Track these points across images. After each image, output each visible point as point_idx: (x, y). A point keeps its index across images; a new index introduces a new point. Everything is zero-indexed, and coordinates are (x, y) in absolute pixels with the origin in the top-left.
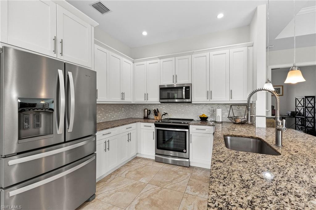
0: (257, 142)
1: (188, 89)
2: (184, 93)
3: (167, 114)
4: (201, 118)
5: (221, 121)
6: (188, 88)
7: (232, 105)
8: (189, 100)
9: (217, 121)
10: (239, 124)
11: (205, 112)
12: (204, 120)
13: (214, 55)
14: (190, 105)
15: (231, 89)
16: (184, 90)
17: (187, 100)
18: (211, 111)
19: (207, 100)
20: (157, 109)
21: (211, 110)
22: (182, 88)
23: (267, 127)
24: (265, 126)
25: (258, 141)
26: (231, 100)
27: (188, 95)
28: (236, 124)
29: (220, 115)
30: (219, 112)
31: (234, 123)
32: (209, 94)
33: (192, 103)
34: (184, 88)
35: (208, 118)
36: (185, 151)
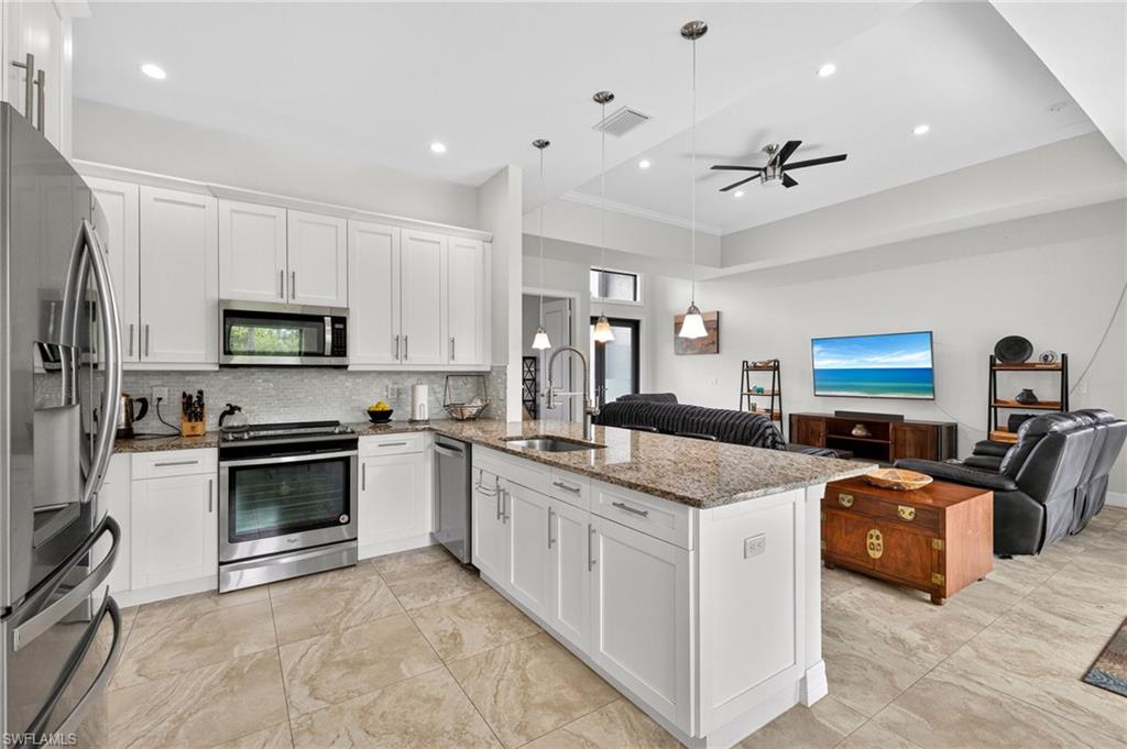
0: (546, 444)
1: (341, 327)
2: (329, 337)
3: (239, 409)
4: (371, 413)
5: (426, 418)
6: (339, 323)
7: (448, 375)
8: (344, 361)
9: (418, 418)
10: (469, 419)
11: (376, 398)
12: (380, 418)
13: (412, 239)
14: (340, 377)
15: (451, 336)
16: (328, 328)
17: (336, 361)
18: (392, 394)
19: (395, 361)
20: (201, 392)
21: (393, 390)
22: (320, 319)
23: (523, 419)
24: (520, 419)
25: (550, 441)
26: (452, 362)
27: (340, 348)
28: (462, 420)
29: (424, 403)
30: (423, 394)
31: (458, 420)
32: (400, 344)
33: (349, 369)
34: (328, 320)
35: (390, 412)
36: (346, 518)
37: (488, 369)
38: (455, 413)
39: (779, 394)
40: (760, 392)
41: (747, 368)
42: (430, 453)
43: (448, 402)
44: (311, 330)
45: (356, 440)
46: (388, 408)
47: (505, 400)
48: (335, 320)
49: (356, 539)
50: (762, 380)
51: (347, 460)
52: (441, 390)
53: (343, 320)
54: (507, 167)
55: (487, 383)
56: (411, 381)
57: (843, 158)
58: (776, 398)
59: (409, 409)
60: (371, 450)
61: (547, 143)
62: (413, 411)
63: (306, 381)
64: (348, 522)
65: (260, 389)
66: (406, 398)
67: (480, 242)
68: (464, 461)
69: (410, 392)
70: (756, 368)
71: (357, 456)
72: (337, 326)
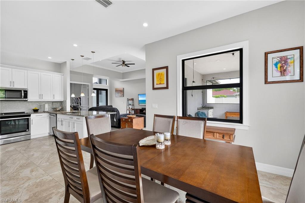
1: (26, 92)
2: (23, 95)
4: (33, 110)
5: (47, 110)
7: (53, 102)
8: (27, 99)
10: (58, 111)
11: (35, 107)
12: (36, 111)
13: (43, 75)
14: (25, 103)
15: (54, 94)
16: (23, 93)
17: (24, 99)
18: (39, 106)
19: (40, 99)
22: (21, 91)
26: (54, 99)
27: (26, 96)
29: (47, 107)
30: (47, 106)
31: (55, 111)
32: (41, 96)
33: (28, 101)
34: (23, 91)
35: (38, 110)
36: (28, 130)
37: (63, 101)
38: (55, 109)
39: (134, 105)
40: (130, 105)
41: (128, 100)
42: (48, 117)
43: (53, 107)
44: (19, 93)
45: (30, 115)
46: (38, 109)
47: (66, 107)
48: (24, 91)
49: (30, 134)
50: (130, 102)
51: (28, 119)
52: (51, 105)
53: (27, 91)
54: (66, 62)
55: (62, 103)
56: (44, 103)
57: (134, 64)
58: (133, 106)
59: (43, 109)
60: (34, 117)
61: (74, 60)
62: (44, 109)
63: (16, 104)
64: (28, 131)
65: (4, 105)
66: (42, 107)
67: (61, 76)
68: (55, 117)
69: (43, 106)
70: (130, 100)
71: (30, 118)
72: (25, 92)
